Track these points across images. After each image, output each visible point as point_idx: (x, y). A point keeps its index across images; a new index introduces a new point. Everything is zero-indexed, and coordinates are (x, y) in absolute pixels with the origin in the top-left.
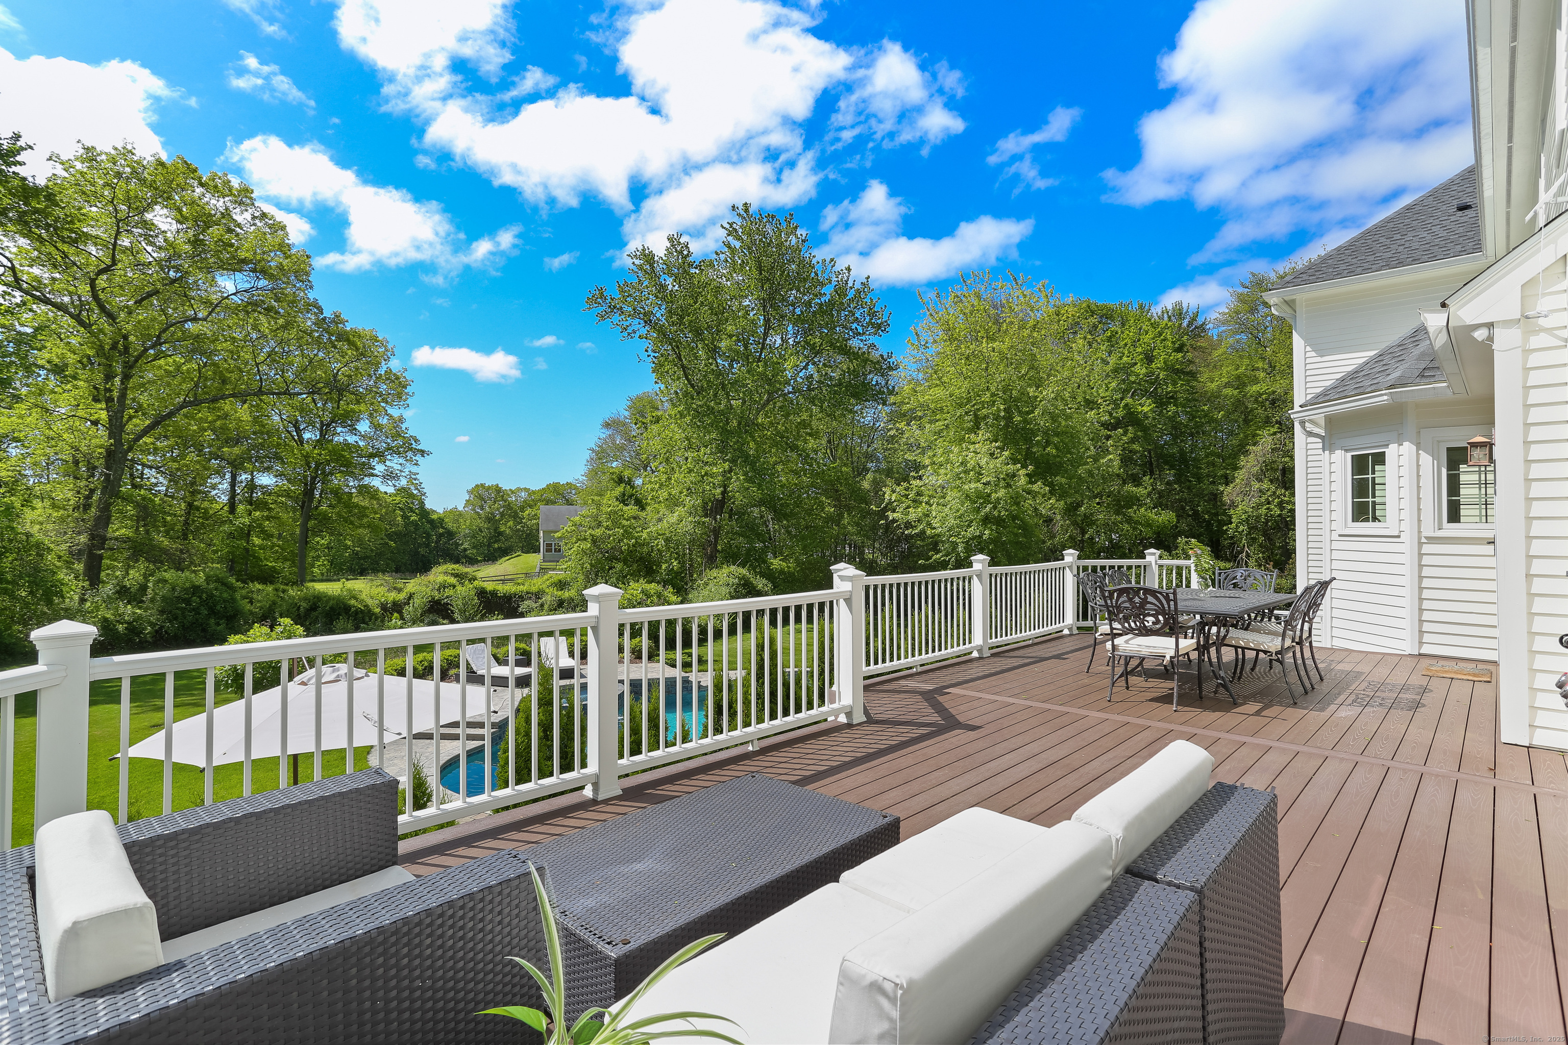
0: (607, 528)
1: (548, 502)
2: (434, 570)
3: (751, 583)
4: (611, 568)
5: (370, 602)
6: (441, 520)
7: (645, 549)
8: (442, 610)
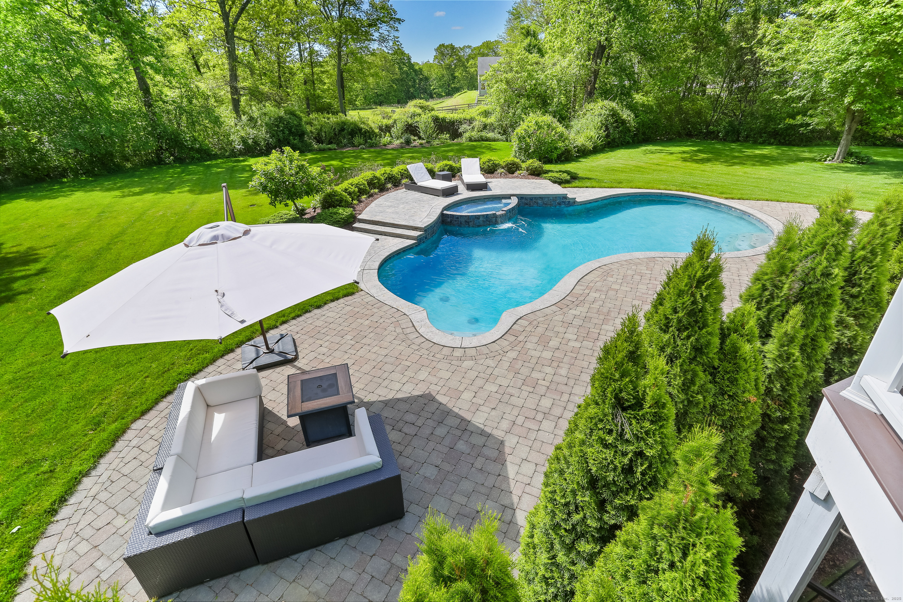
0: (517, 72)
1: (483, 55)
2: (409, 104)
3: (618, 114)
4: (518, 102)
5: (373, 125)
6: (421, 70)
7: (544, 88)
8: (414, 131)
